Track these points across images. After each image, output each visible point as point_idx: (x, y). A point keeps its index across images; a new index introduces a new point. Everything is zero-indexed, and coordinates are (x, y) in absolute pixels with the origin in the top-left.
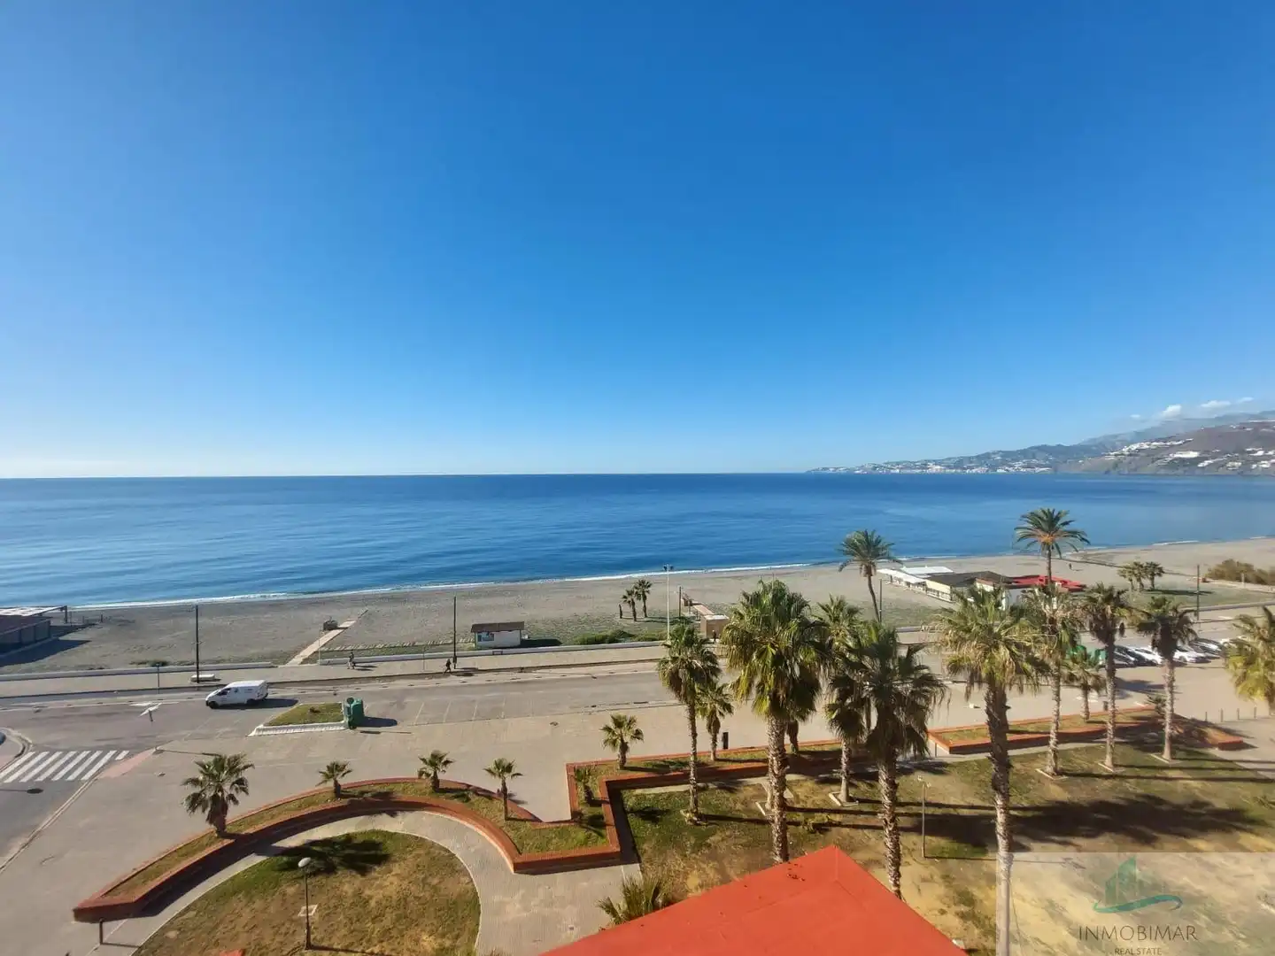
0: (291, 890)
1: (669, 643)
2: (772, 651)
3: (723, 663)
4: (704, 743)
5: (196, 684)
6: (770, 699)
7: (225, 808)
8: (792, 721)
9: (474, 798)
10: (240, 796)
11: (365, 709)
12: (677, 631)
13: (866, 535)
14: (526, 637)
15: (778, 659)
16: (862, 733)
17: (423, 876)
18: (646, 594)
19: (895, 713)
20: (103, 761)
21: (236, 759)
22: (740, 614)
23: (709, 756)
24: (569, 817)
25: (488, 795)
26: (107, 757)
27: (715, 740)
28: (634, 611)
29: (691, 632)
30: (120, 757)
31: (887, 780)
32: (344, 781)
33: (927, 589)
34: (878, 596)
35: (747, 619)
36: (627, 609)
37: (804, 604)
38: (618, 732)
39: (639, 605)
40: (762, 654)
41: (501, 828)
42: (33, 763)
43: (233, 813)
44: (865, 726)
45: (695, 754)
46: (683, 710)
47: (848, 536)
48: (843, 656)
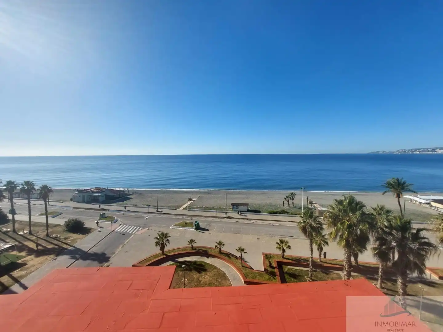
0: (181, 273)
1: (302, 216)
2: (347, 223)
3: (325, 227)
4: (316, 254)
5: (157, 212)
6: (345, 241)
7: (164, 247)
8: (355, 252)
9: (232, 258)
10: (168, 244)
11: (200, 225)
12: (306, 212)
13: (398, 180)
14: (249, 209)
15: (350, 226)
16: (390, 261)
17: (216, 278)
18: (294, 198)
19: (408, 256)
20: (136, 230)
21: (167, 234)
22: (333, 207)
23: (318, 260)
24: (263, 270)
25: (236, 257)
26: (137, 229)
27: (320, 254)
28: (289, 203)
29: (312, 213)
30: (140, 229)
31: (401, 283)
32: (194, 245)
33: (431, 206)
34: (403, 207)
35: (336, 210)
36: (286, 202)
37: (363, 206)
38: (281, 245)
39: (291, 202)
40: (342, 224)
41: (240, 269)
42: (123, 227)
43: (166, 249)
44: (392, 258)
45: (312, 258)
46: (307, 241)
47: (388, 180)
48: (382, 229)
